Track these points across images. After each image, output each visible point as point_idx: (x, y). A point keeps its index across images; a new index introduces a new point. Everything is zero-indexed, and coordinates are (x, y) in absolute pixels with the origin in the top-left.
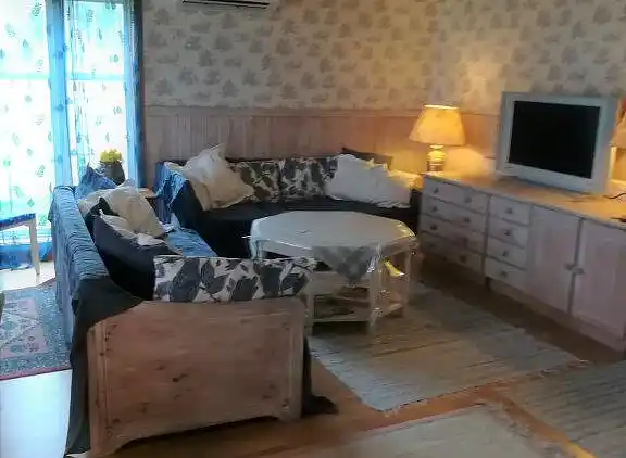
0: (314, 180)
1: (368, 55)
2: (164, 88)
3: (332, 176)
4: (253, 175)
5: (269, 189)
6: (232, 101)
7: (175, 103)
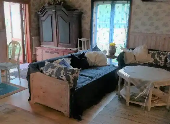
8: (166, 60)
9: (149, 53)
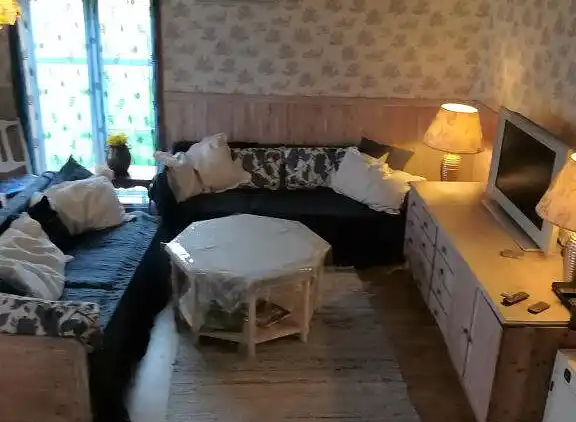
0: (317, 171)
1: (400, 41)
2: (181, 75)
3: (337, 169)
4: (255, 162)
5: (268, 177)
6: (246, 89)
7: (192, 90)
8: (283, 173)
9: (234, 156)
